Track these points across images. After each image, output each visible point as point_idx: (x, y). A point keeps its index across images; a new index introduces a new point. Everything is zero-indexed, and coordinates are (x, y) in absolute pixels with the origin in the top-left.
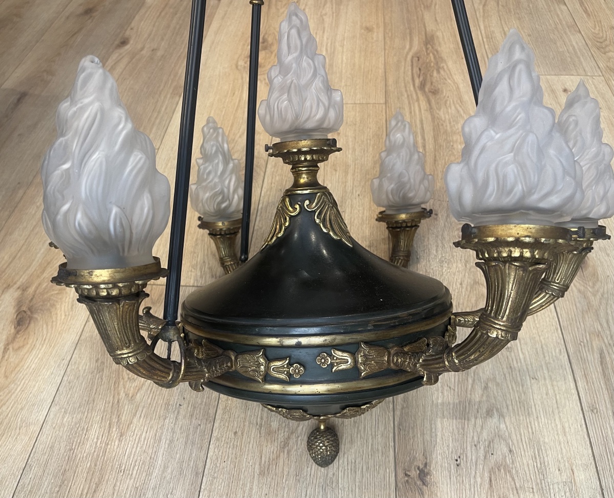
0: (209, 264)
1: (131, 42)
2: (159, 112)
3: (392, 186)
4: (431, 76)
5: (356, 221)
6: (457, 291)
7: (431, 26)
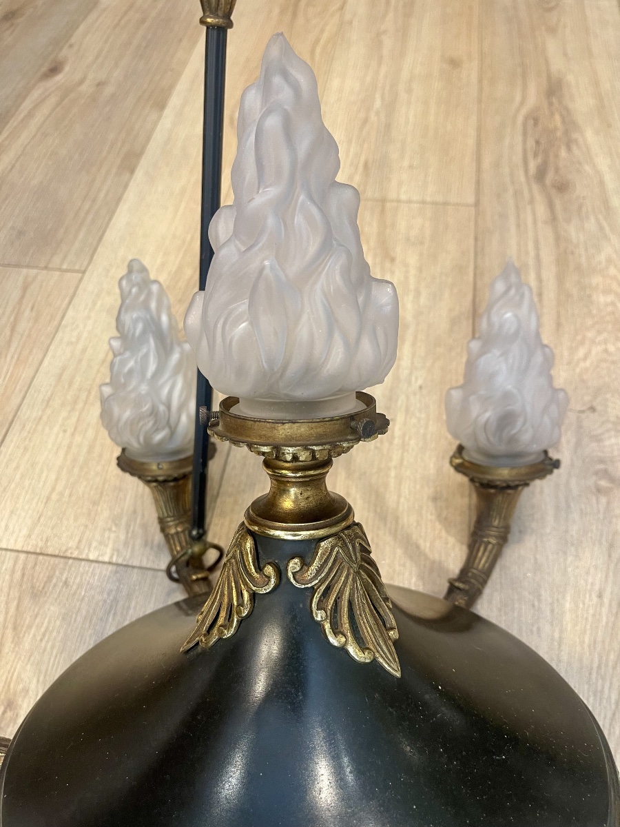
0: (143, 515)
1: (67, 68)
2: (94, 201)
3: (487, 415)
4: (557, 156)
5: (412, 442)
6: (591, 611)
7: (557, 64)
